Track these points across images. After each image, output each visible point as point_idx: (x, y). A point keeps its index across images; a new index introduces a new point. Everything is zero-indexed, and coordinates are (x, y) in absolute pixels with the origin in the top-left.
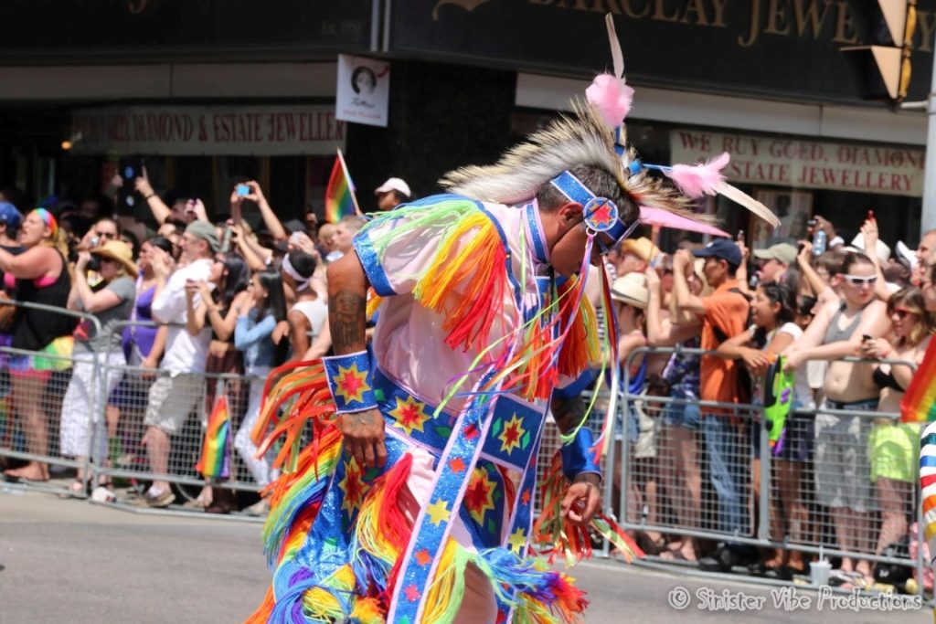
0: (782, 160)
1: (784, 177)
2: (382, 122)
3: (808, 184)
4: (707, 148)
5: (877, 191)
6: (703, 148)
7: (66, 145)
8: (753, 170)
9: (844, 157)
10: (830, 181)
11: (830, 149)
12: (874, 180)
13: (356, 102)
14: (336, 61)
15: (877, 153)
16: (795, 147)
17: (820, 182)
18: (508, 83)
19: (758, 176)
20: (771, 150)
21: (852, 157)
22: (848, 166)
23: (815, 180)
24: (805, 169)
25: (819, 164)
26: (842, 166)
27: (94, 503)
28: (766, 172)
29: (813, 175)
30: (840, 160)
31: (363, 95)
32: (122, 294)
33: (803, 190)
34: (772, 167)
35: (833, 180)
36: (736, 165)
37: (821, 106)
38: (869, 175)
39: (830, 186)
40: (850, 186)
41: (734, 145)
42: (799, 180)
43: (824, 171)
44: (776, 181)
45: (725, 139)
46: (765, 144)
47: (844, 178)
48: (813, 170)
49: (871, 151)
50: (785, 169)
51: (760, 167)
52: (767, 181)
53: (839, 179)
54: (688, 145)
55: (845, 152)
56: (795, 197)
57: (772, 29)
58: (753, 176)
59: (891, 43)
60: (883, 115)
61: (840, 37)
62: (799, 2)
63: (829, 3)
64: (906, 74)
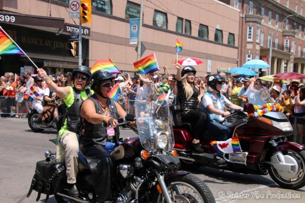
0: (59, 64)
3: (63, 67)
6: (48, 63)
8: (55, 66)
11: (66, 63)
12: (72, 67)
16: (61, 62)
17: (65, 67)
21: (69, 64)
22: (68, 65)
24: (62, 65)
25: (64, 65)
33: (62, 68)
34: (58, 65)
36: (53, 65)
37: (64, 57)
39: (66, 68)
41: (53, 62)
44: (59, 67)
45: (51, 61)
46: (57, 62)
47: (68, 67)
49: (71, 63)
54: (46, 62)
56: (61, 69)
57: (57, 46)
58: (56, 66)
59: (73, 49)
60: (73, 58)
61: (66, 48)
62: (60, 43)
63: (64, 43)
64: (75, 53)
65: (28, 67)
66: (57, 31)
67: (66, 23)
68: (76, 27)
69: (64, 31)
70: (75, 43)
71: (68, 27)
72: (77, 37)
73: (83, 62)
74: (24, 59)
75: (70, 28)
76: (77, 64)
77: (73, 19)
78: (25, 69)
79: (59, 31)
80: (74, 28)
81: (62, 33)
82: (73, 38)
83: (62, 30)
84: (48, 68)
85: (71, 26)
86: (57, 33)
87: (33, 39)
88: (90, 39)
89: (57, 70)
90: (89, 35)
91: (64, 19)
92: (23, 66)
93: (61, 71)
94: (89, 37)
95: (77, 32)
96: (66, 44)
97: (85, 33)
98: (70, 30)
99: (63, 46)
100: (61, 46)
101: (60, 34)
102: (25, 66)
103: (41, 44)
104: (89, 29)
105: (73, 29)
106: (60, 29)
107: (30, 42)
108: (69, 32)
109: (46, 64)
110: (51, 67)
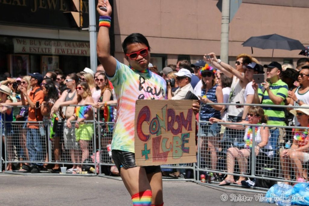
0: (49, 47)
1: (50, 52)
3: (57, 53)
4: (25, 43)
5: (77, 55)
6: (24, 44)
8: (40, 50)
9: (67, 45)
10: (63, 52)
11: (63, 43)
12: (76, 52)
15: (76, 44)
16: (52, 42)
17: (61, 52)
19: (42, 52)
20: (45, 44)
21: (69, 45)
22: (68, 48)
23: (59, 52)
24: (56, 49)
25: (60, 47)
26: (67, 48)
28: (44, 50)
29: (58, 51)
30: (66, 46)
33: (56, 55)
34: (46, 49)
35: (64, 52)
36: (35, 48)
37: (59, 30)
38: (75, 50)
39: (63, 54)
40: (69, 54)
41: (33, 42)
42: (54, 52)
43: (61, 49)
44: (47, 53)
45: (30, 41)
46: (43, 42)
47: (67, 51)
48: (58, 49)
49: (75, 43)
50: (50, 49)
51: (42, 49)
52: (45, 53)
53: (66, 52)
54: (19, 43)
55: (67, 44)
56: (53, 57)
57: (41, 7)
58: (40, 52)
59: (76, 11)
60: (77, 32)
61: (62, 9)
64: (82, 20)
76: (87, 44)
84: (23, 56)
89: (44, 59)
96: (61, 1)
99: (55, 6)
100: (50, 5)
109: (18, 48)
110: (30, 54)
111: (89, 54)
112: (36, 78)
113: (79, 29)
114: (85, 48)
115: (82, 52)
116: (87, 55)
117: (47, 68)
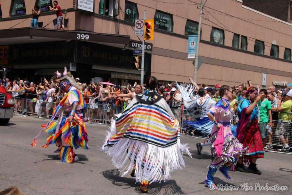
0: (125, 76)
1: (125, 78)
2: (76, 71)
5: (136, 80)
6: (115, 74)
7: (36, 74)
11: (130, 75)
12: (135, 78)
13: (72, 68)
14: (70, 63)
15: (135, 75)
16: (126, 74)
17: (129, 78)
18: (91, 66)
21: (133, 76)
24: (127, 77)
27: (39, 118)
31: (73, 68)
32: (42, 92)
36: (119, 76)
37: (129, 69)
40: (132, 79)
41: (119, 74)
46: (122, 74)
47: (132, 78)
52: (123, 78)
54: (113, 74)
56: (126, 80)
57: (123, 60)
58: (121, 78)
59: (137, 62)
60: (136, 71)
61: (131, 61)
62: (126, 57)
63: (129, 57)
64: (139, 66)
65: (98, 78)
66: (124, 47)
67: (131, 40)
68: (140, 43)
69: (129, 47)
70: (138, 57)
71: (133, 43)
72: (140, 52)
73: (145, 74)
74: (95, 71)
75: (135, 44)
76: (140, 75)
77: (138, 36)
78: (96, 80)
79: (125, 47)
80: (139, 44)
81: (128, 49)
82: (137, 53)
83: (128, 46)
84: (115, 79)
85: (135, 42)
86: (123, 49)
87: (103, 54)
88: (152, 53)
89: (123, 81)
90: (151, 50)
91: (130, 36)
92: (94, 78)
93: (126, 82)
94: (151, 52)
95: (141, 47)
96: (131, 58)
97: (148, 49)
98: (135, 45)
99: (128, 60)
100: (126, 60)
101: (126, 49)
102: (95, 77)
103: (110, 58)
104: (151, 45)
105: (137, 45)
106: (126, 45)
107: (100, 57)
108: (134, 47)
109: (113, 76)
110: (117, 79)
111: (140, 79)
112: (117, 88)
113: (137, 69)
114: (139, 77)
115: (138, 79)
116: (140, 80)
117: (123, 84)
